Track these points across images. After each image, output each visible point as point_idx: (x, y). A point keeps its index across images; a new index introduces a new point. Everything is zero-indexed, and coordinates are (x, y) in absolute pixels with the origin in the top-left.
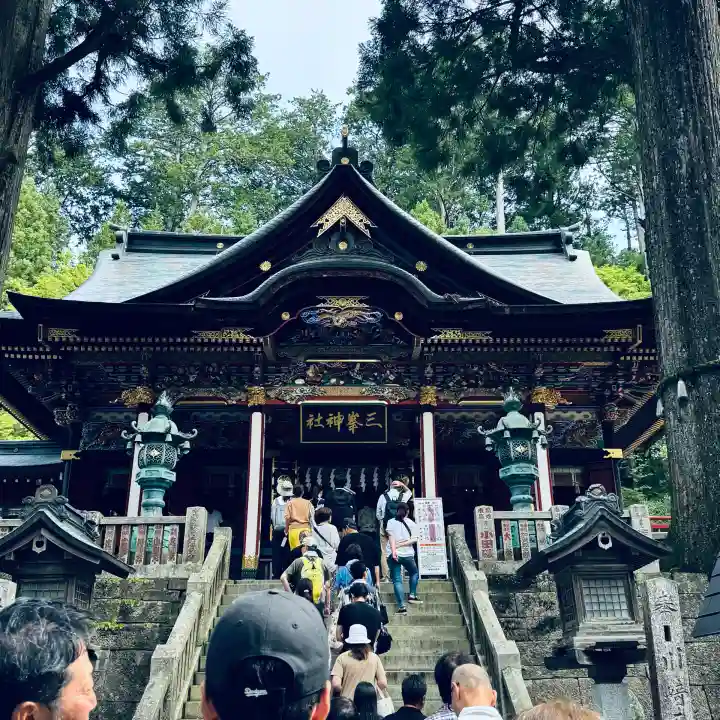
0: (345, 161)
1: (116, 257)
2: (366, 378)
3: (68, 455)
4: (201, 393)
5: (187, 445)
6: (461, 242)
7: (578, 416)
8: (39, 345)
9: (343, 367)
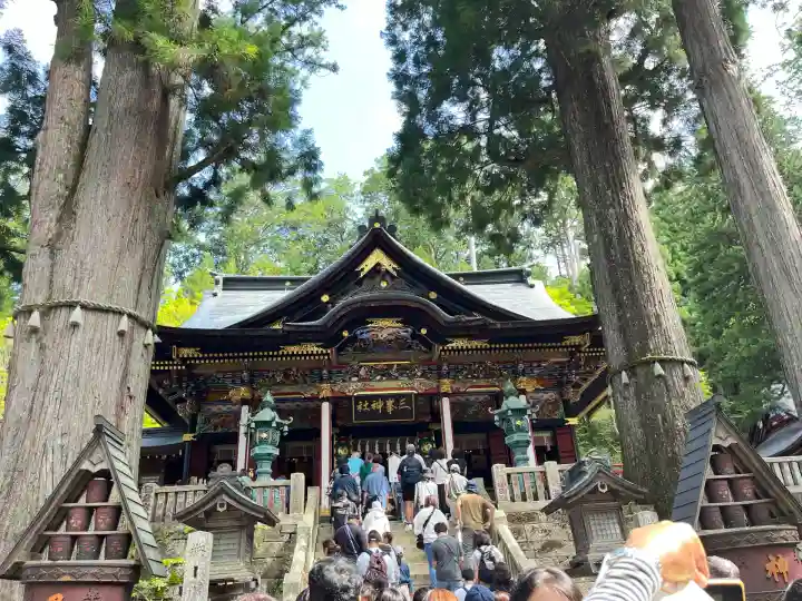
0: (377, 225)
1: (215, 295)
2: (401, 375)
3: (188, 437)
4: (287, 389)
5: (286, 428)
6: (456, 277)
7: (546, 396)
8: (173, 360)
9: (385, 368)
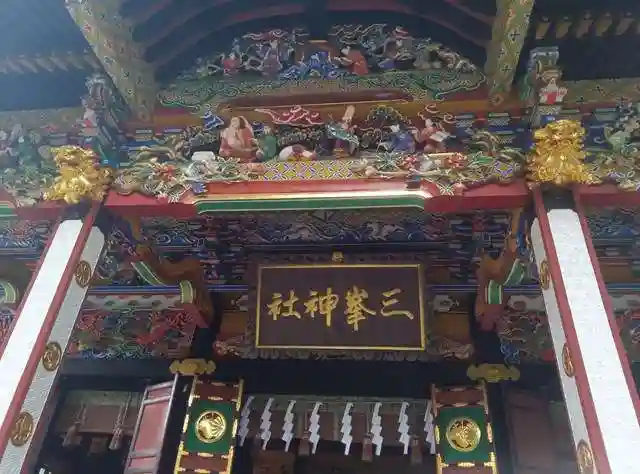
9: (313, 120)
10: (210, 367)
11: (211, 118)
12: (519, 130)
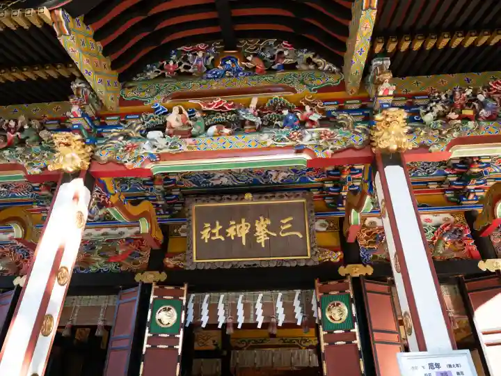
9: (229, 107)
10: (163, 277)
11: (159, 108)
12: (366, 112)
